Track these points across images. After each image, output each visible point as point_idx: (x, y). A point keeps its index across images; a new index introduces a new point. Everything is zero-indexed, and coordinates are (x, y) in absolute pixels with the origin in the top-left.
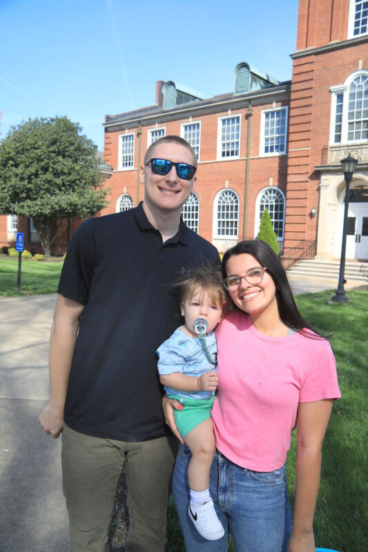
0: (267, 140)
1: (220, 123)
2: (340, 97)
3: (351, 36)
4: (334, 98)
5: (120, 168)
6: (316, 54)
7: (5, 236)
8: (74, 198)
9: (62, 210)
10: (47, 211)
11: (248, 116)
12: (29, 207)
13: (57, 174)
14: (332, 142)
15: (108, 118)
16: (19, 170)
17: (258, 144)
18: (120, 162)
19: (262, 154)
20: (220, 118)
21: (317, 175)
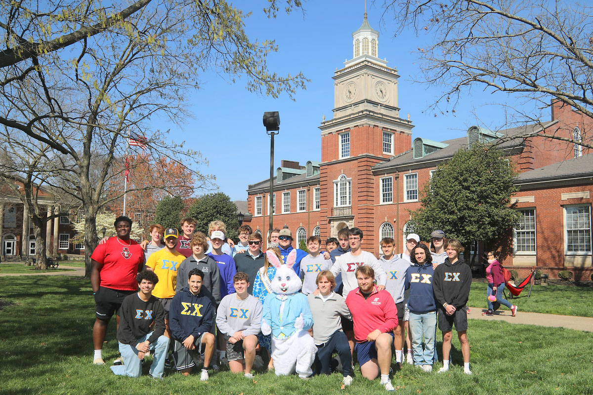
0: (317, 202)
1: (298, 193)
2: (337, 185)
3: (341, 158)
4: (335, 185)
5: (256, 215)
6: (328, 165)
11: (309, 190)
14: (335, 206)
15: (250, 187)
17: (313, 205)
18: (256, 211)
19: (315, 209)
21: (330, 222)
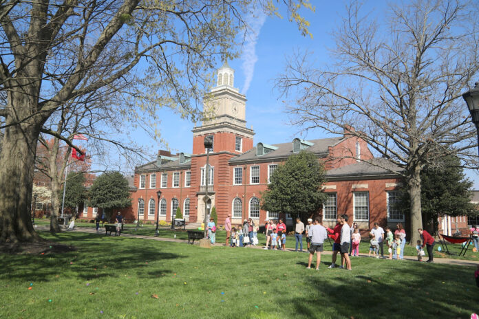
0: (187, 181)
1: (174, 174)
2: (203, 170)
5: (140, 188)
6: (198, 157)
7: (92, 216)
8: (119, 202)
9: (115, 206)
10: (109, 206)
11: (181, 173)
12: (103, 205)
13: (113, 193)
14: (201, 185)
15: (136, 168)
16: (101, 192)
17: (184, 183)
18: (140, 185)
19: (186, 186)
20: (174, 172)
21: (197, 195)
